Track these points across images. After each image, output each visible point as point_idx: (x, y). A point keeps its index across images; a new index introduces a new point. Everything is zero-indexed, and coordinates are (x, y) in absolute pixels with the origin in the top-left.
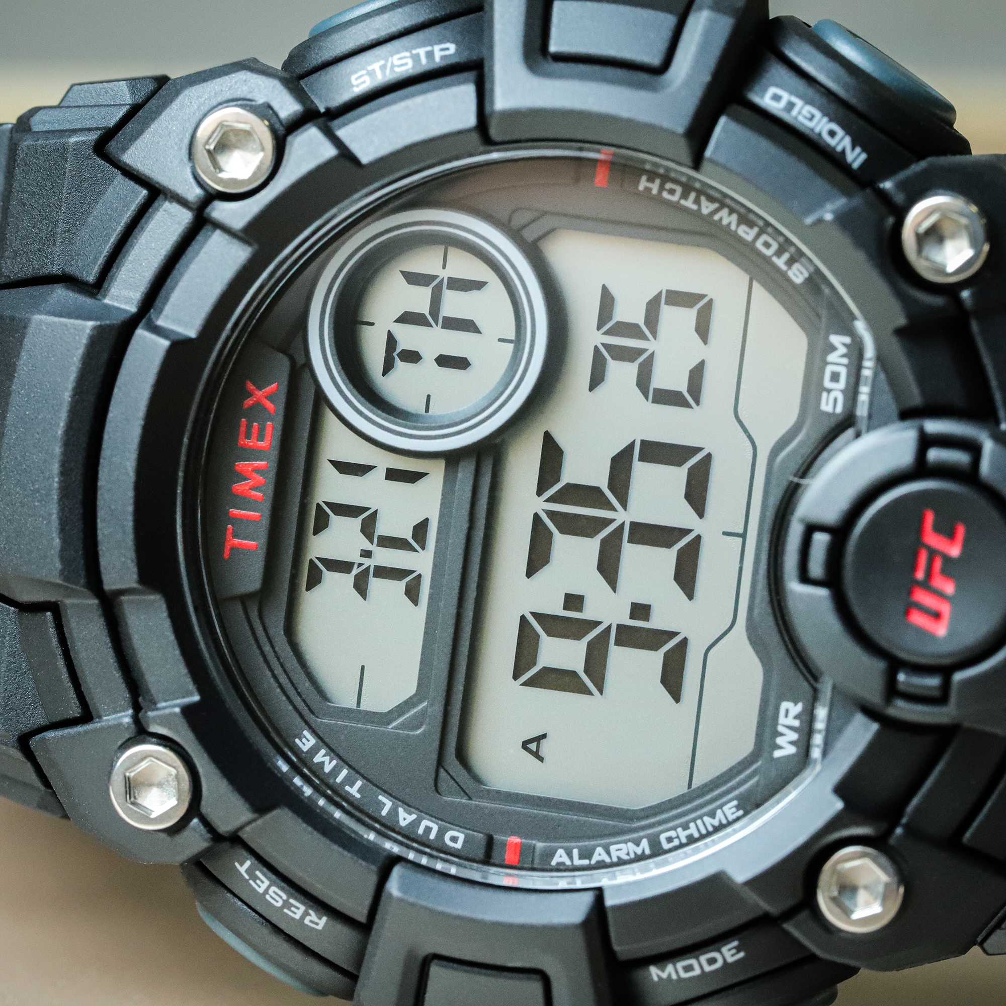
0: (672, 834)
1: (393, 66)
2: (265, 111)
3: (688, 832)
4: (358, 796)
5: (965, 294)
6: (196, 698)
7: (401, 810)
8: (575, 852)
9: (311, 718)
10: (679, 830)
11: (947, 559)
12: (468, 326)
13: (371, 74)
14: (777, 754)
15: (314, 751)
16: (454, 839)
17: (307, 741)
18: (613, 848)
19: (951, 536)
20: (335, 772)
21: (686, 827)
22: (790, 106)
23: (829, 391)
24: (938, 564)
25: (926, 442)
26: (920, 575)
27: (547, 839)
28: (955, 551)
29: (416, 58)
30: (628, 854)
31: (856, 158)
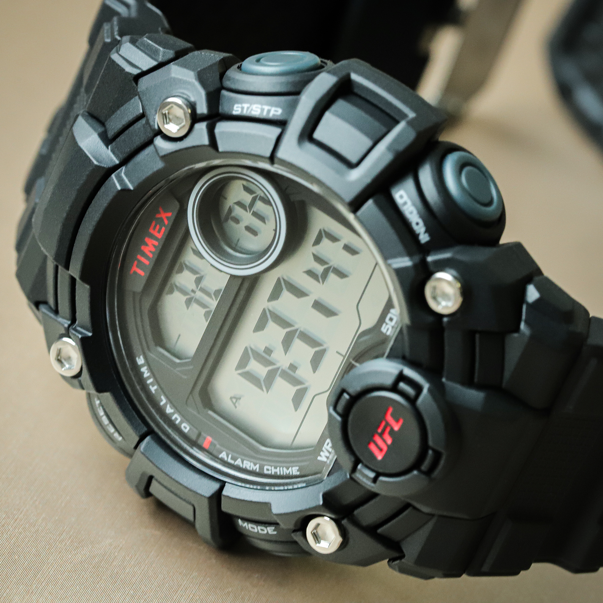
0: (269, 468)
1: (252, 110)
2: (192, 106)
3: (275, 470)
4: (154, 392)
5: (445, 319)
6: (90, 334)
7: (168, 406)
8: (230, 456)
9: (147, 352)
10: (273, 468)
11: (392, 430)
12: (262, 218)
13: (243, 108)
14: (319, 458)
15: (143, 366)
16: (185, 428)
17: (140, 361)
18: (245, 462)
19: (397, 421)
20: (149, 378)
21: (276, 468)
22: (405, 203)
23: (387, 324)
24: (388, 430)
25: (401, 377)
26: (380, 431)
27: (222, 445)
28: (396, 428)
29: (262, 110)
30: (250, 467)
31: (424, 238)
